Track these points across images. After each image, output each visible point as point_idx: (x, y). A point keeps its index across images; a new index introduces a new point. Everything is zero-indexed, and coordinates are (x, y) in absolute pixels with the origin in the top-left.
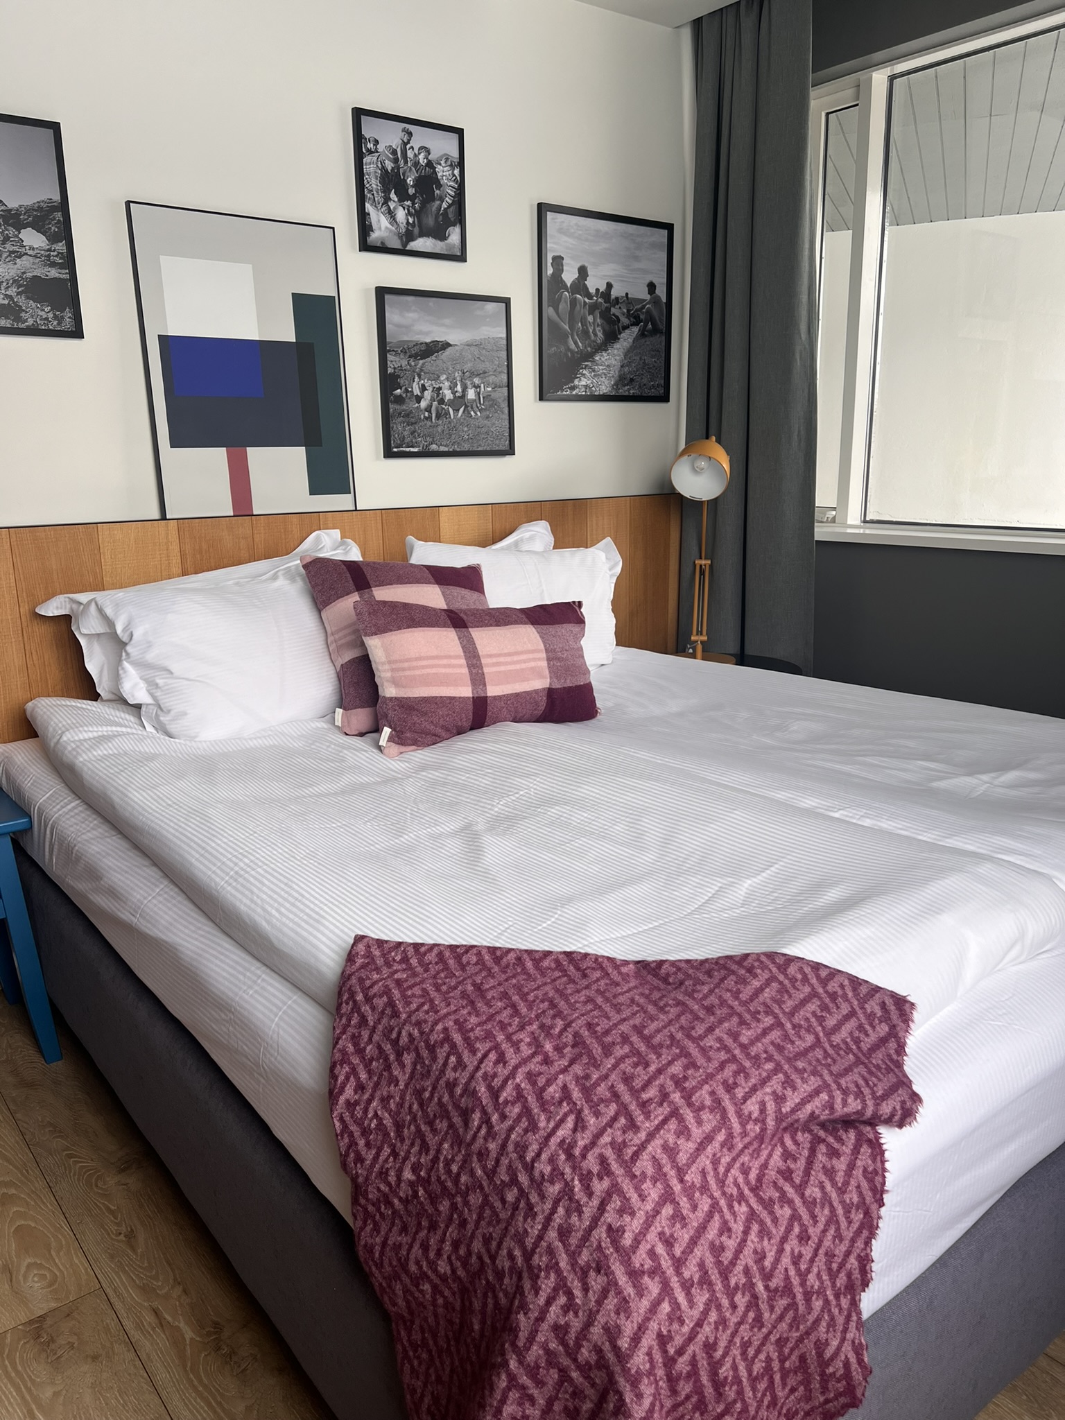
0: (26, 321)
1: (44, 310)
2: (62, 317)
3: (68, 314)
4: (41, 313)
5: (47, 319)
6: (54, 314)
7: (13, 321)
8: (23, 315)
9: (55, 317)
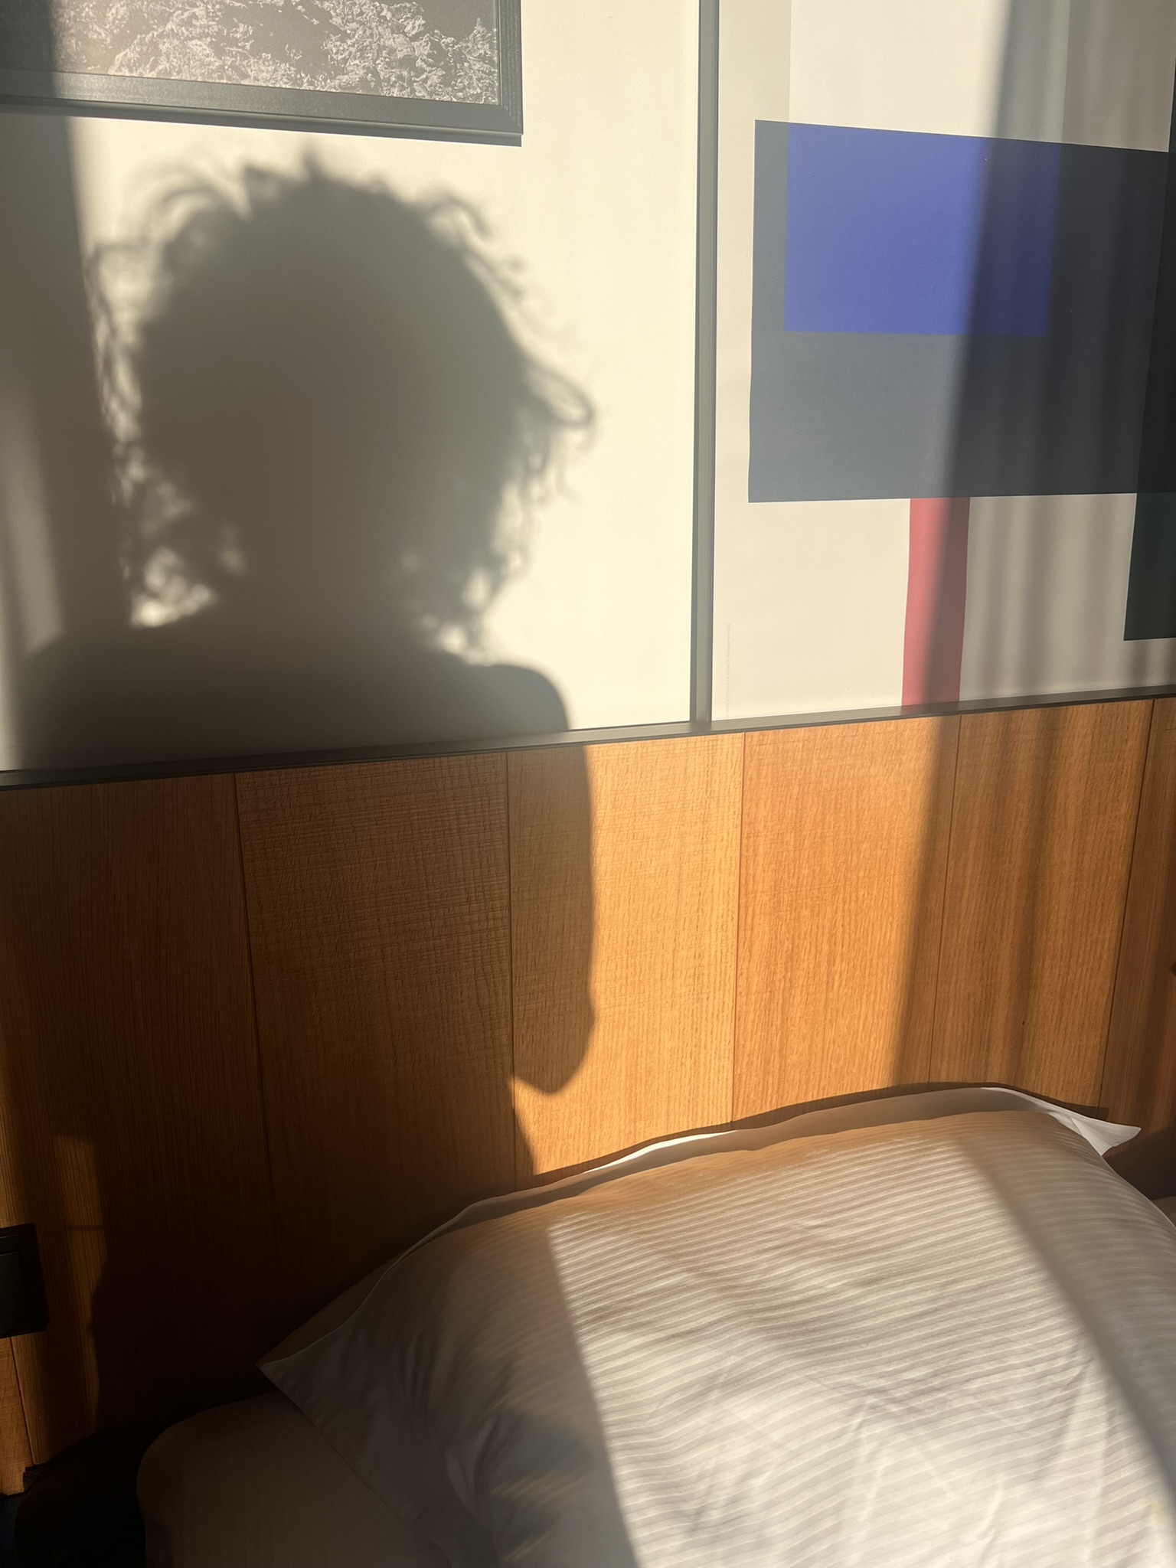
0: (340, 69)
1: (399, 30)
2: (460, 57)
3: (480, 44)
4: (392, 41)
5: (409, 62)
6: (435, 45)
7: (300, 66)
8: (332, 45)
9: (438, 56)
